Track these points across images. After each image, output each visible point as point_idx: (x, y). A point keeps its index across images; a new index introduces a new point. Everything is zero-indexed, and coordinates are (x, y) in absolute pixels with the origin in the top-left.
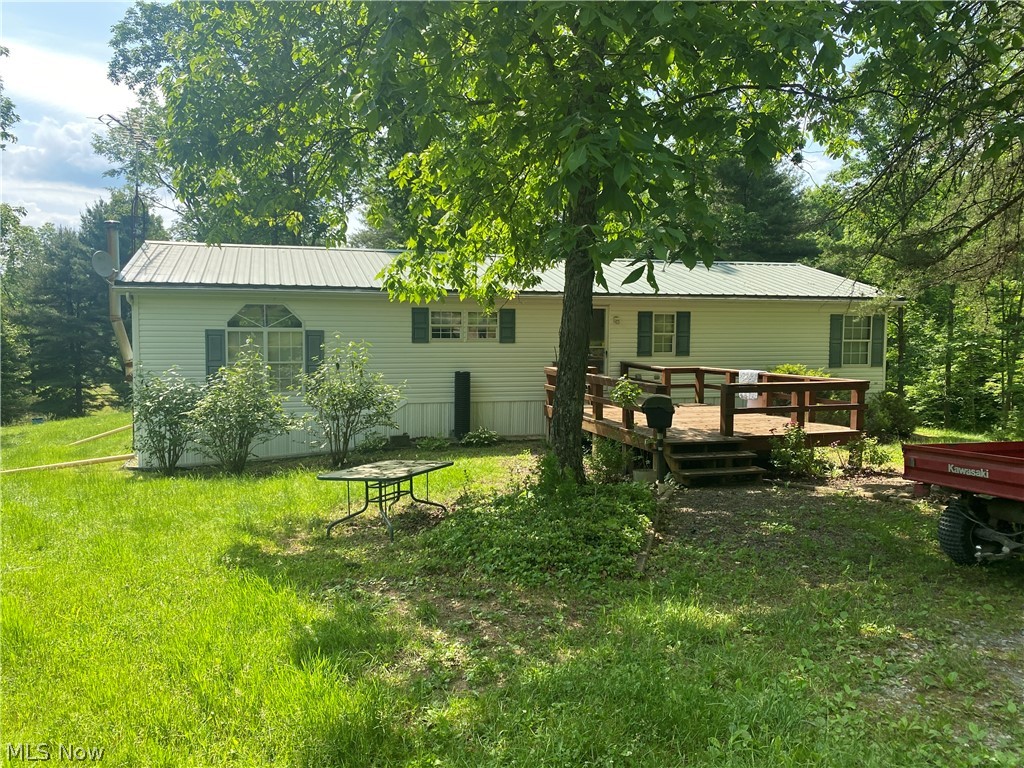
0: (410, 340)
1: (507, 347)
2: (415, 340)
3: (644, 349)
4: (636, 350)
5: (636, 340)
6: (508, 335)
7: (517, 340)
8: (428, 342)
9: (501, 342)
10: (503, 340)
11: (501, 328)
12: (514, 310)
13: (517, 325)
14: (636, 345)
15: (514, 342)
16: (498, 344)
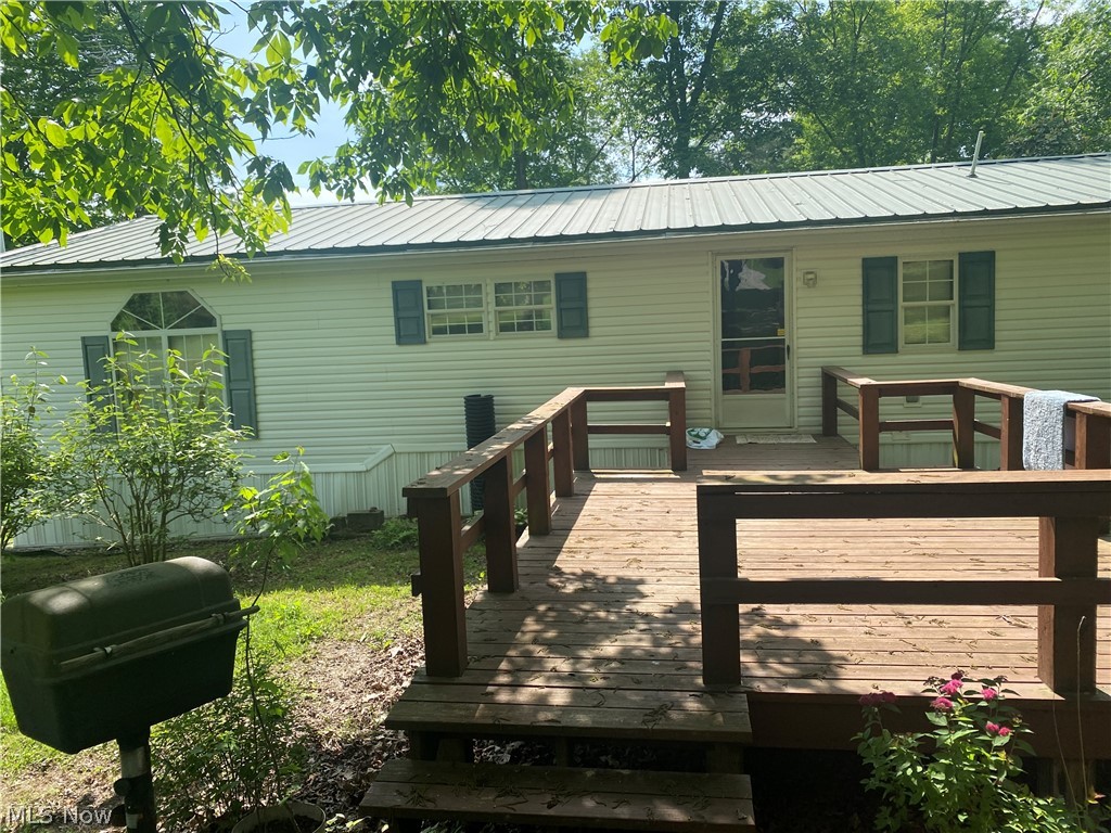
0: (393, 339)
1: (575, 346)
2: (402, 338)
3: (878, 338)
4: (859, 340)
5: (859, 320)
6: (574, 323)
7: (592, 331)
8: (425, 342)
9: (561, 336)
10: (563, 334)
11: (560, 311)
12: (584, 273)
13: (591, 304)
14: (859, 330)
15: (586, 335)
16: (555, 341)
